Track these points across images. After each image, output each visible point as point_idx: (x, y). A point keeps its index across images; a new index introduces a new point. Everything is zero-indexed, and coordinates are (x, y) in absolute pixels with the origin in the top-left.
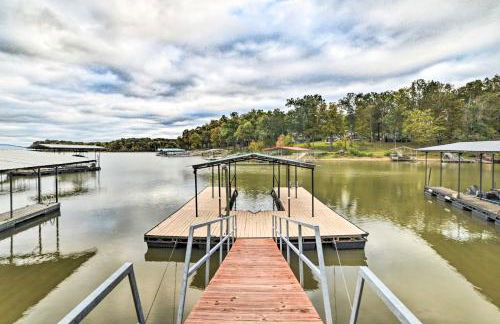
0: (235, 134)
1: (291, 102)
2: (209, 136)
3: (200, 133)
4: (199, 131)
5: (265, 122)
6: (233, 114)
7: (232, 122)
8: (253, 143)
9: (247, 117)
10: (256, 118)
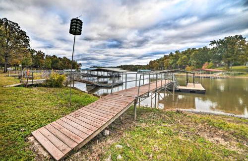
0: (177, 62)
1: (213, 42)
2: (163, 64)
3: (158, 62)
4: (158, 61)
5: (196, 55)
6: (176, 52)
7: (175, 56)
8: (188, 67)
9: (184, 53)
10: (190, 53)
